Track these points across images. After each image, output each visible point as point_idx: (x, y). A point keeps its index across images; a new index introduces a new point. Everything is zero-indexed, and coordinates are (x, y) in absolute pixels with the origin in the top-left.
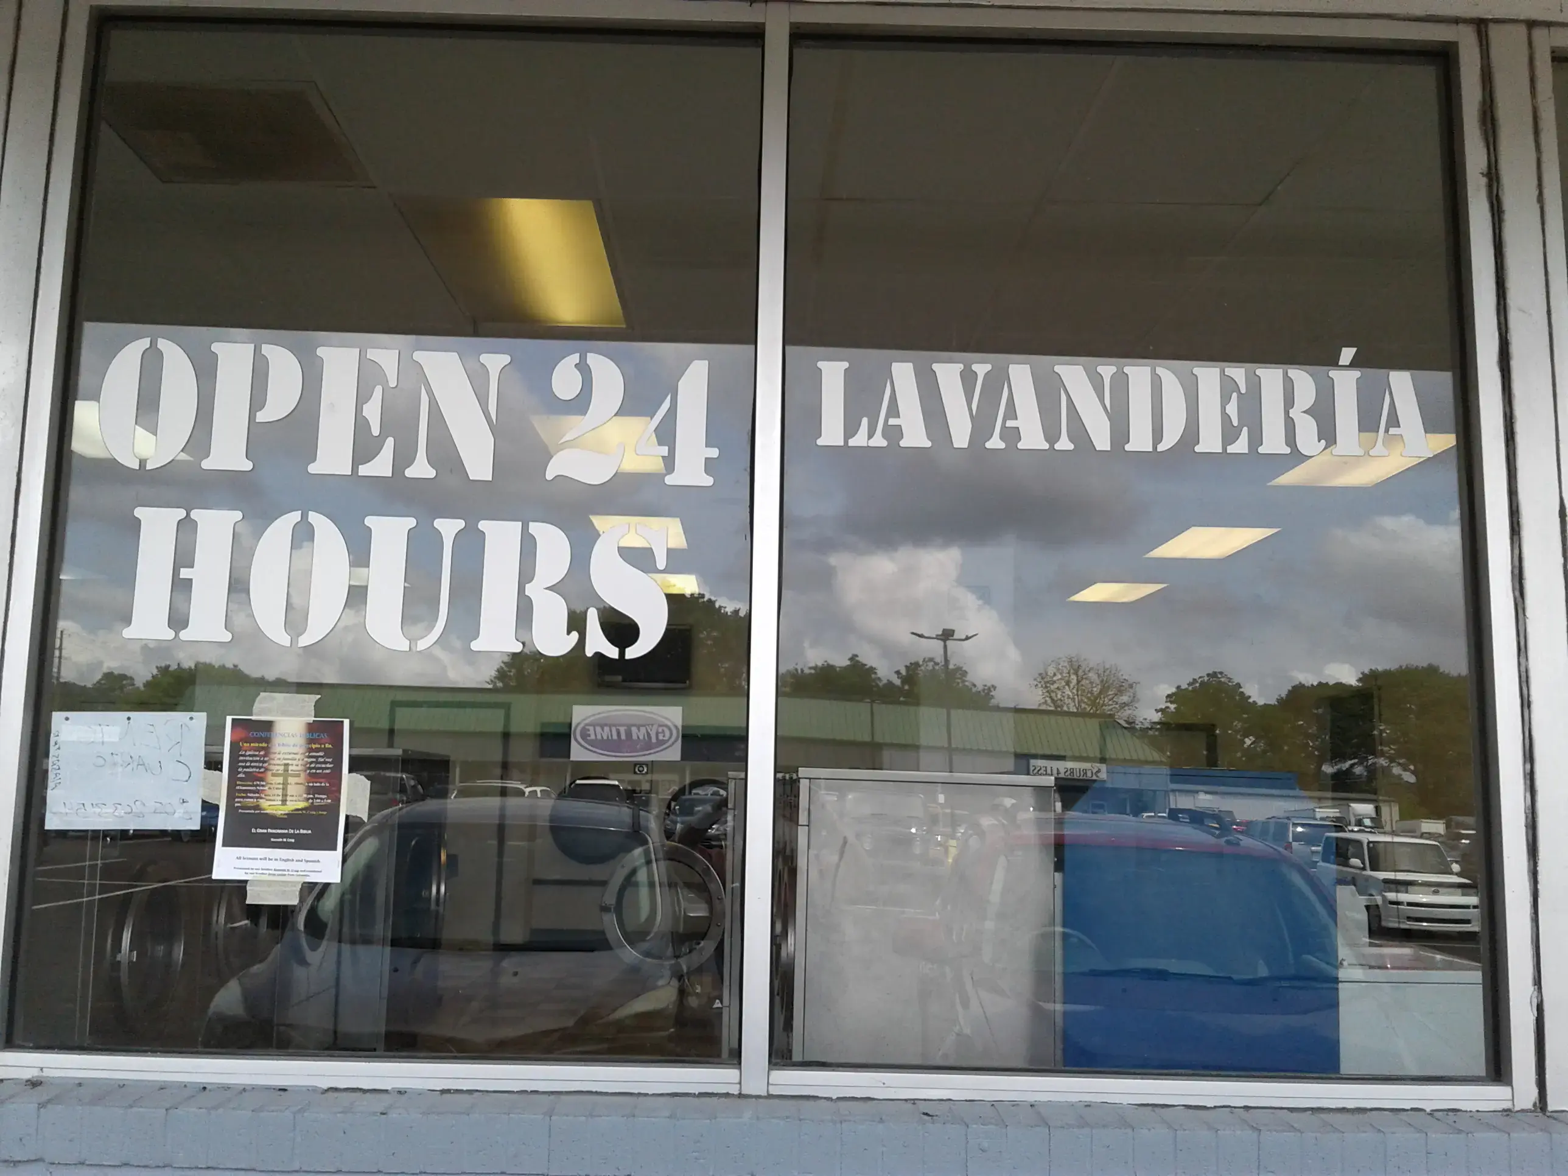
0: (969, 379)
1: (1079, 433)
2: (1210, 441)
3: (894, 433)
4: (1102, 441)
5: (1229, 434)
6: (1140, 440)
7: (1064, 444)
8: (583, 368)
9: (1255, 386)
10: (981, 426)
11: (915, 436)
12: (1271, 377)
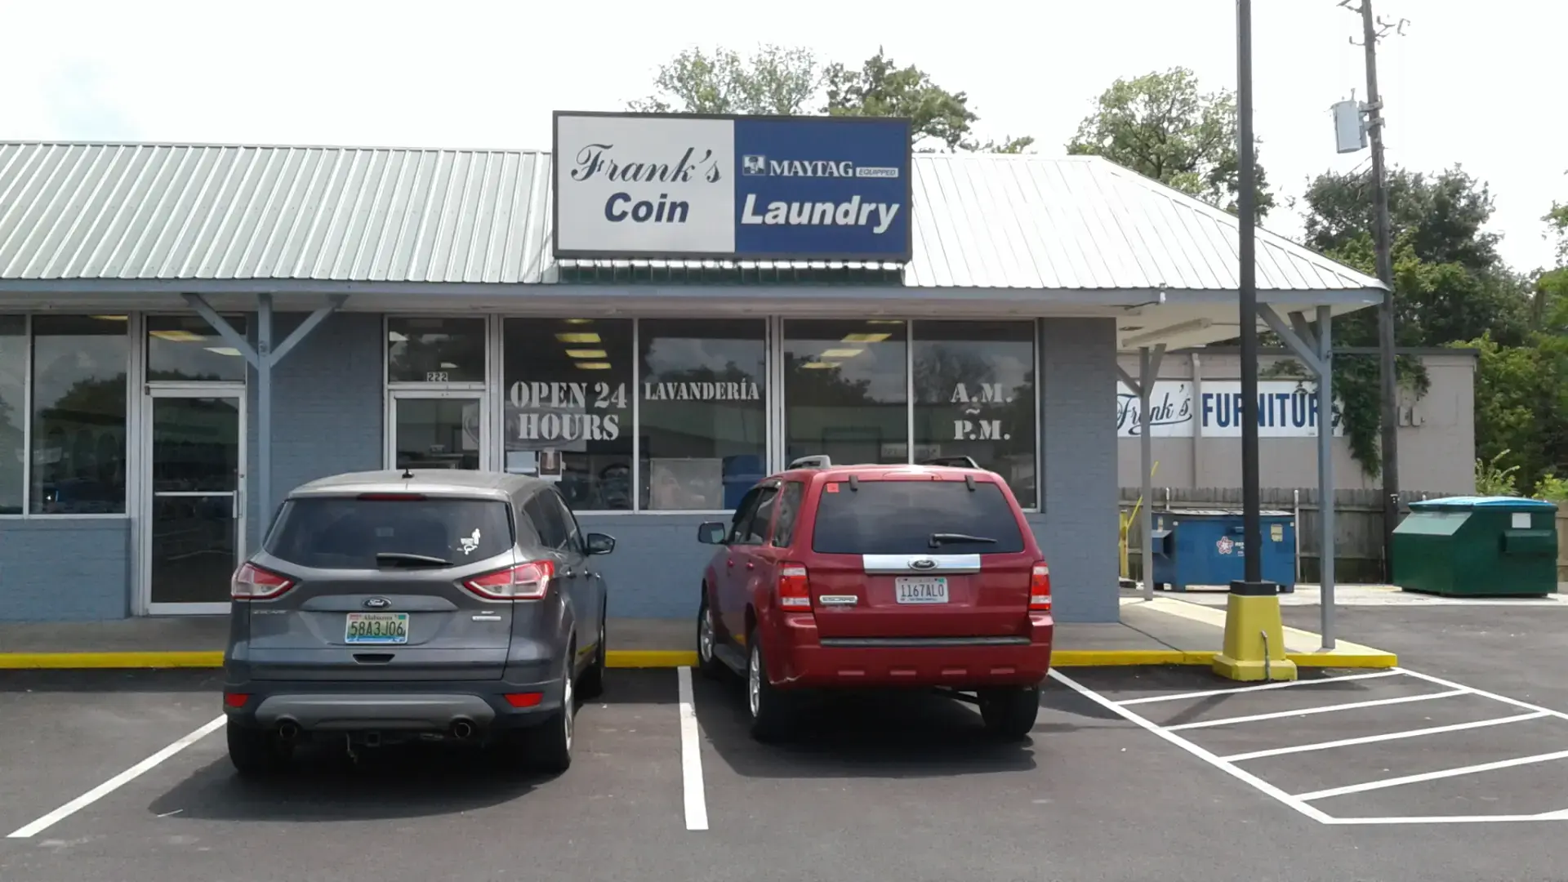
0: (673, 386)
1: (694, 396)
2: (718, 397)
3: (659, 397)
4: (698, 397)
5: (722, 395)
6: (705, 397)
7: (691, 398)
8: (601, 386)
9: (727, 386)
10: (676, 395)
11: (664, 397)
12: (730, 384)
